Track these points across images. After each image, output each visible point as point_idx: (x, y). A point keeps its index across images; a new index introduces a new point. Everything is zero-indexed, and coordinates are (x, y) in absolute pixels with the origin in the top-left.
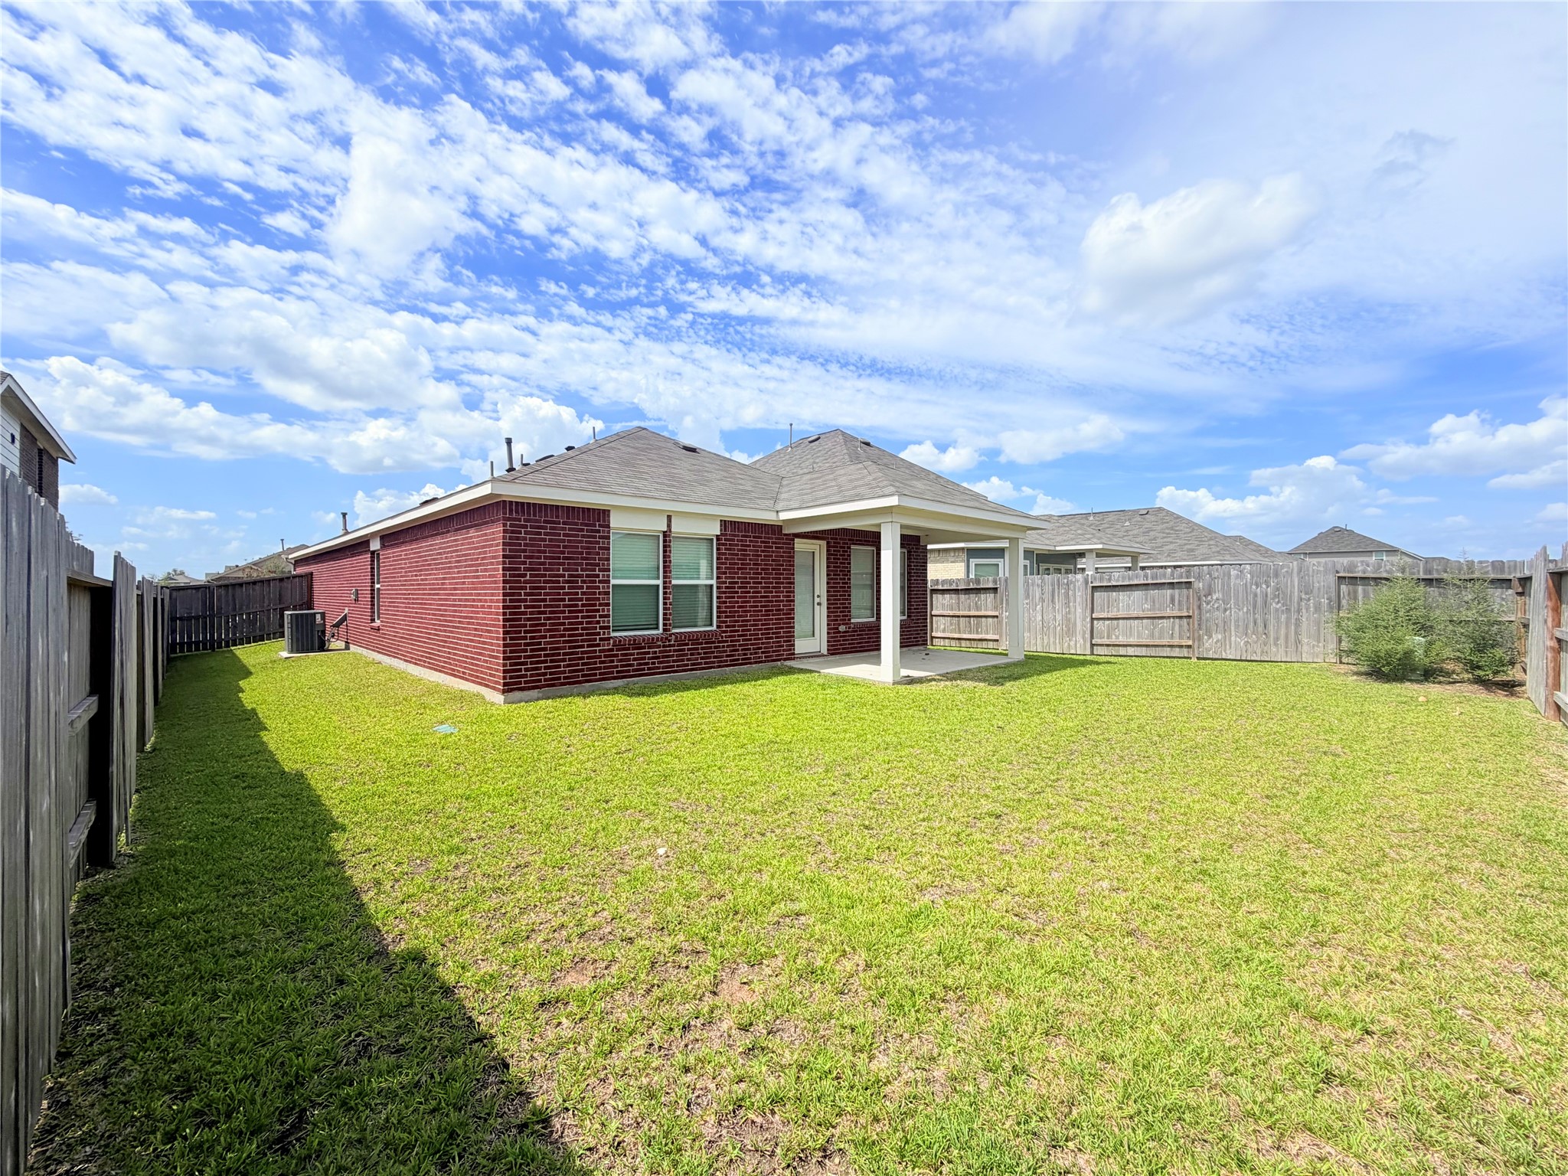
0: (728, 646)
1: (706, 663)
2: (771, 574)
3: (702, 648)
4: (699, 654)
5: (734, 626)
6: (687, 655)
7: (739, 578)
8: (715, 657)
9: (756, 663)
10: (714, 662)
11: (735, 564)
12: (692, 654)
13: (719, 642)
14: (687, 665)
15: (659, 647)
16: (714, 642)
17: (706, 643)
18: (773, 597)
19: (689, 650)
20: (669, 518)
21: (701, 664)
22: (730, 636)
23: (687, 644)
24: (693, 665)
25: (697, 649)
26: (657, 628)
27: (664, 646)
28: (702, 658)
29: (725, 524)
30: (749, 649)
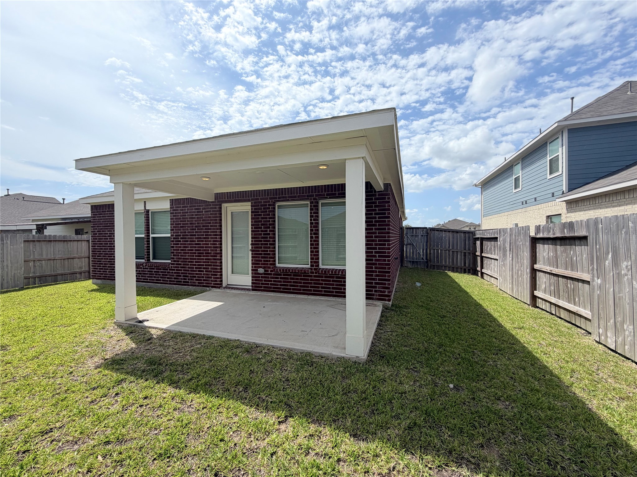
0: (175, 273)
1: (163, 280)
2: (202, 229)
3: (161, 272)
4: (159, 275)
5: (179, 261)
6: (153, 274)
7: (181, 233)
8: (168, 278)
9: (192, 285)
10: (167, 281)
11: (179, 224)
12: (156, 274)
13: (170, 270)
14: (154, 280)
15: (141, 268)
16: (167, 270)
17: (163, 269)
18: (203, 244)
19: (155, 272)
20: (145, 202)
21: (160, 280)
22: (176, 267)
23: (154, 269)
24: (156, 280)
25: (159, 272)
27: (143, 268)
28: (161, 277)
29: (172, 201)
30: (188, 276)
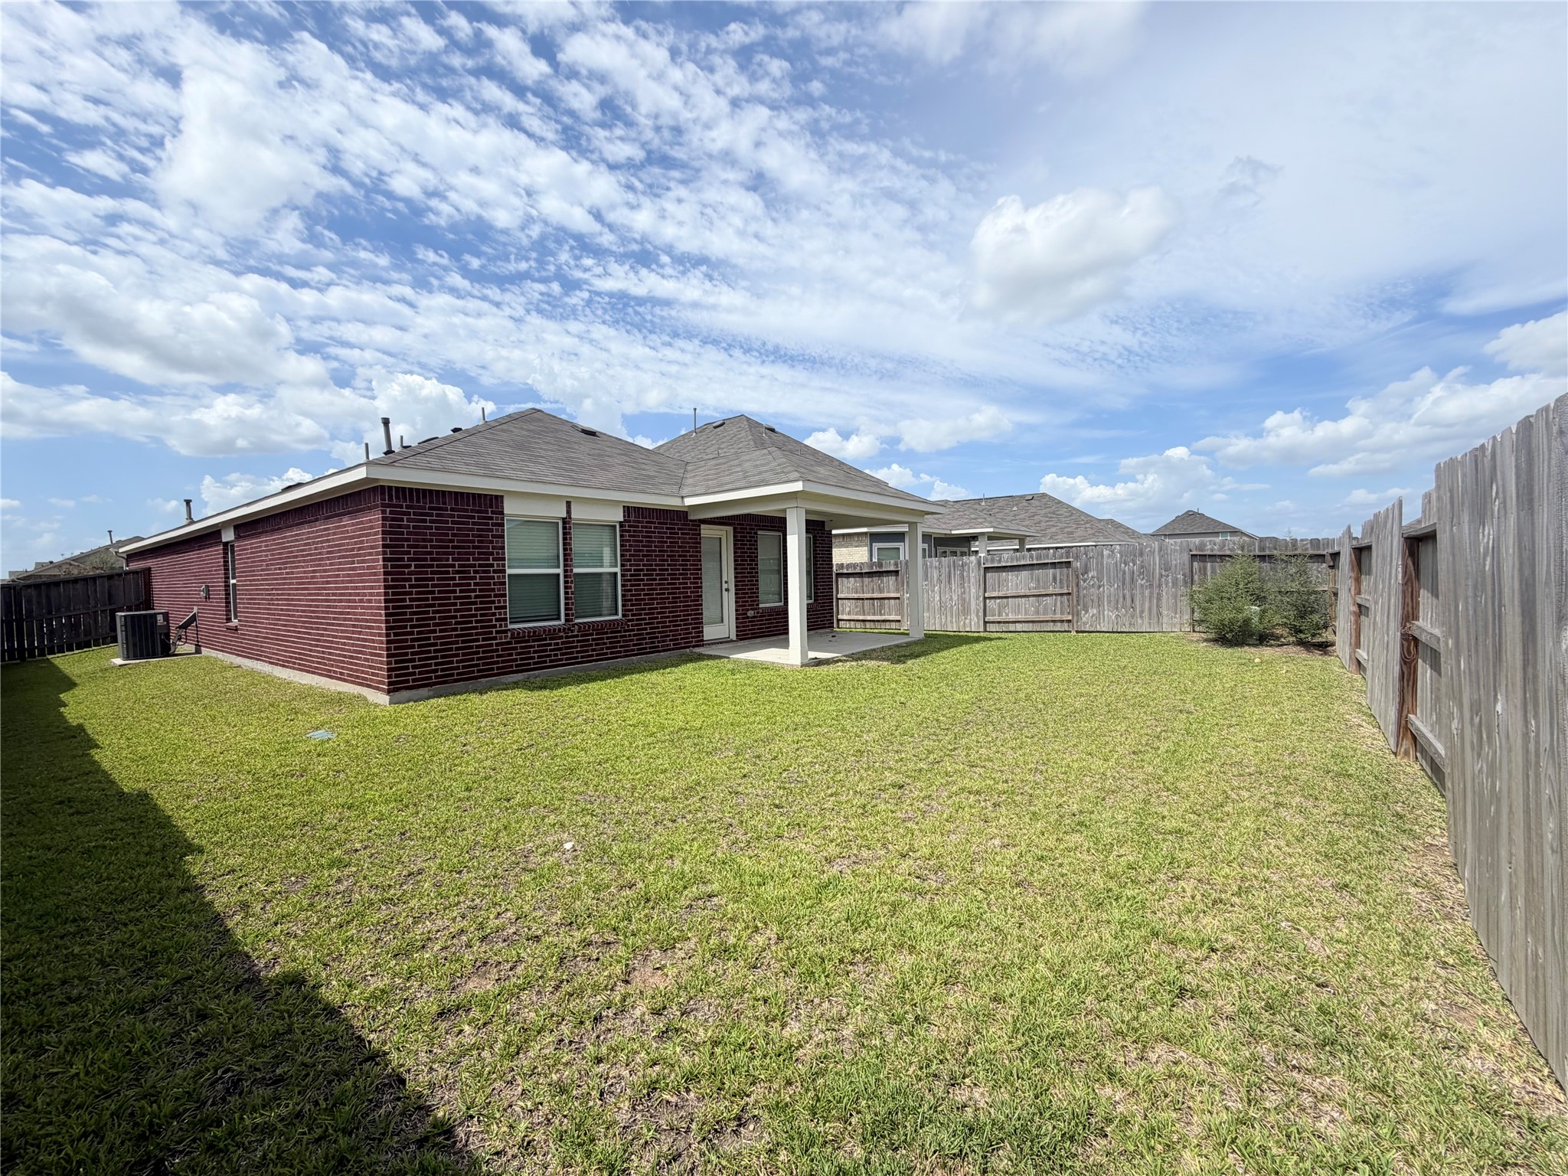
0: (634, 635)
1: (611, 653)
2: (677, 560)
3: (608, 638)
4: (605, 644)
5: (641, 614)
6: (591, 645)
7: (644, 565)
8: (621, 647)
9: (664, 651)
10: (620, 652)
11: (640, 551)
12: (597, 645)
13: (625, 631)
14: (592, 656)
15: (562, 637)
16: (620, 632)
17: (611, 633)
18: (680, 584)
19: (593, 640)
20: (569, 504)
21: (606, 654)
22: (636, 625)
23: (592, 634)
24: (597, 655)
25: (602, 639)
26: (559, 618)
27: (567, 637)
28: (607, 648)
29: (628, 510)
30: (657, 637)
